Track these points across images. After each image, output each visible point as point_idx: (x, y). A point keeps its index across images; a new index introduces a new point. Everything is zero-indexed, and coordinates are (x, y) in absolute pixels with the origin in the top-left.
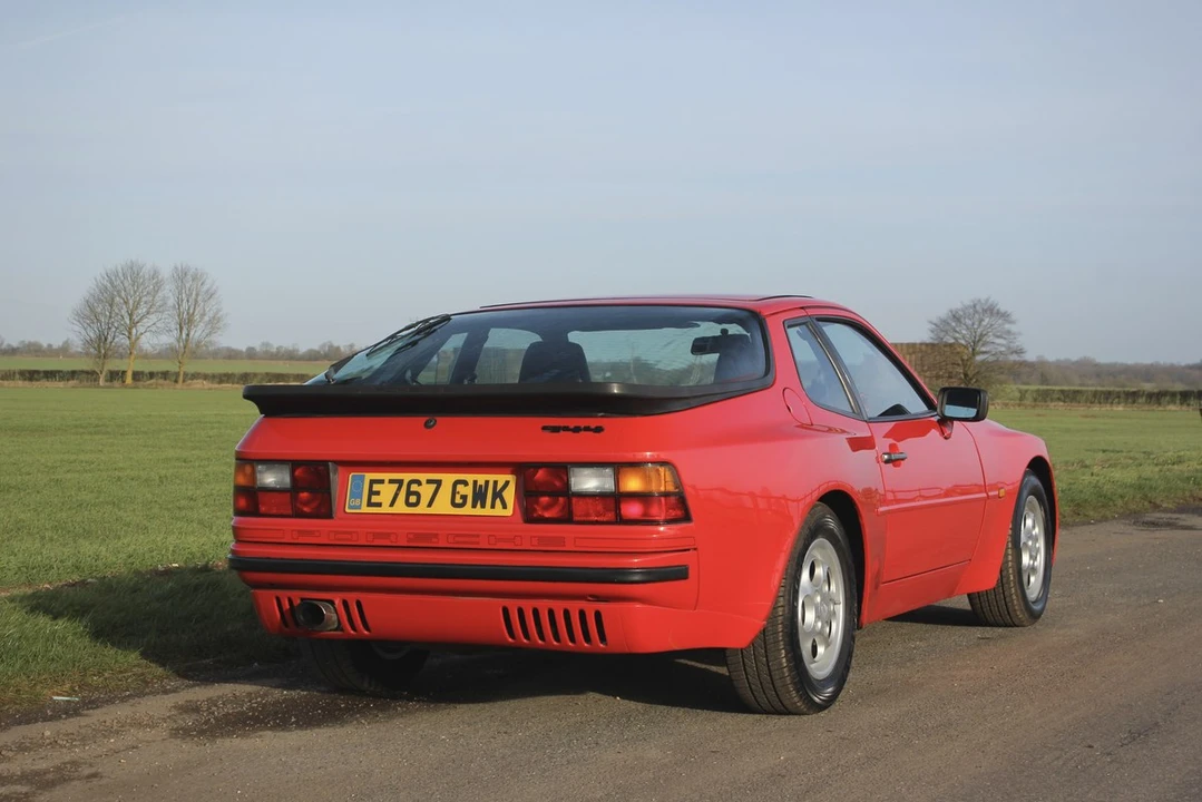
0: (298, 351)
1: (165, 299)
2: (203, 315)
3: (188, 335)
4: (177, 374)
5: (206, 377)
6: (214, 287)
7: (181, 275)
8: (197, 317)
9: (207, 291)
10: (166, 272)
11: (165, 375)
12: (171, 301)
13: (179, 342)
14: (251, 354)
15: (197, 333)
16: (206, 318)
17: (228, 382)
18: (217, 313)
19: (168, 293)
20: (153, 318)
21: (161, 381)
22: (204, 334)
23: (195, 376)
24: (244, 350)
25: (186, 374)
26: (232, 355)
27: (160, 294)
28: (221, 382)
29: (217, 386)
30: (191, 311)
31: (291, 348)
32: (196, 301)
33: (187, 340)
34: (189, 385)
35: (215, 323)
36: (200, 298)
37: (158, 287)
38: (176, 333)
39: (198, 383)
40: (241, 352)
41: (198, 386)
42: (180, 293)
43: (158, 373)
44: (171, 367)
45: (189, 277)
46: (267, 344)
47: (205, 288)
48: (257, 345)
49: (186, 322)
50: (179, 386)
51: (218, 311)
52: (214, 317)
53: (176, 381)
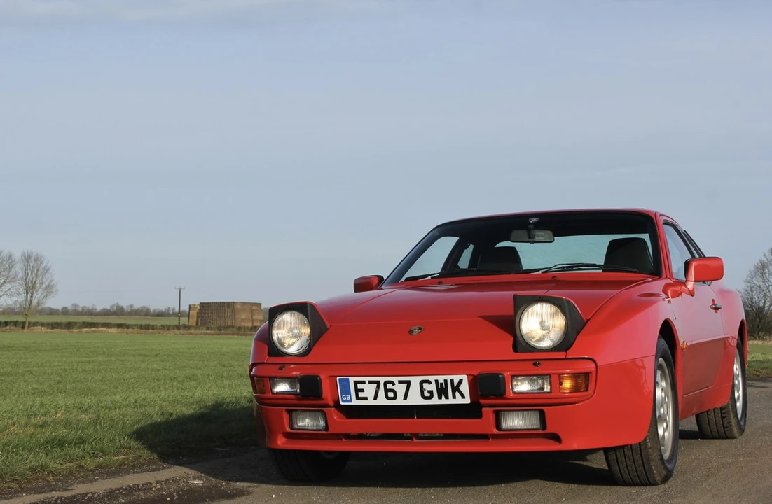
0: (95, 309)
1: (16, 275)
2: (42, 284)
3: (31, 297)
4: (24, 323)
5: (43, 325)
6: (49, 266)
7: (27, 258)
8: (37, 285)
9: (44, 268)
10: (17, 255)
11: (15, 323)
12: (21, 275)
13: (26, 301)
14: (65, 312)
15: (37, 296)
16: (44, 286)
17: (57, 328)
18: (50, 283)
19: (19, 269)
20: (8, 286)
21: (12, 328)
22: (43, 296)
23: (35, 324)
24: (60, 309)
25: (29, 323)
26: (52, 312)
27: (13, 270)
28: (53, 328)
29: (51, 330)
30: (34, 281)
31: (91, 308)
32: (36, 276)
33: (31, 301)
34: (32, 330)
35: (49, 290)
36: (39, 273)
37: (12, 265)
38: (23, 296)
39: (38, 329)
40: (58, 310)
41: (39, 330)
42: (26, 269)
43: (10, 322)
44: (20, 319)
45: (33, 259)
46: (75, 305)
47: (43, 266)
48: (69, 306)
49: (30, 289)
50: (26, 330)
51: (51, 281)
52: (49, 285)
53: (23, 328)
